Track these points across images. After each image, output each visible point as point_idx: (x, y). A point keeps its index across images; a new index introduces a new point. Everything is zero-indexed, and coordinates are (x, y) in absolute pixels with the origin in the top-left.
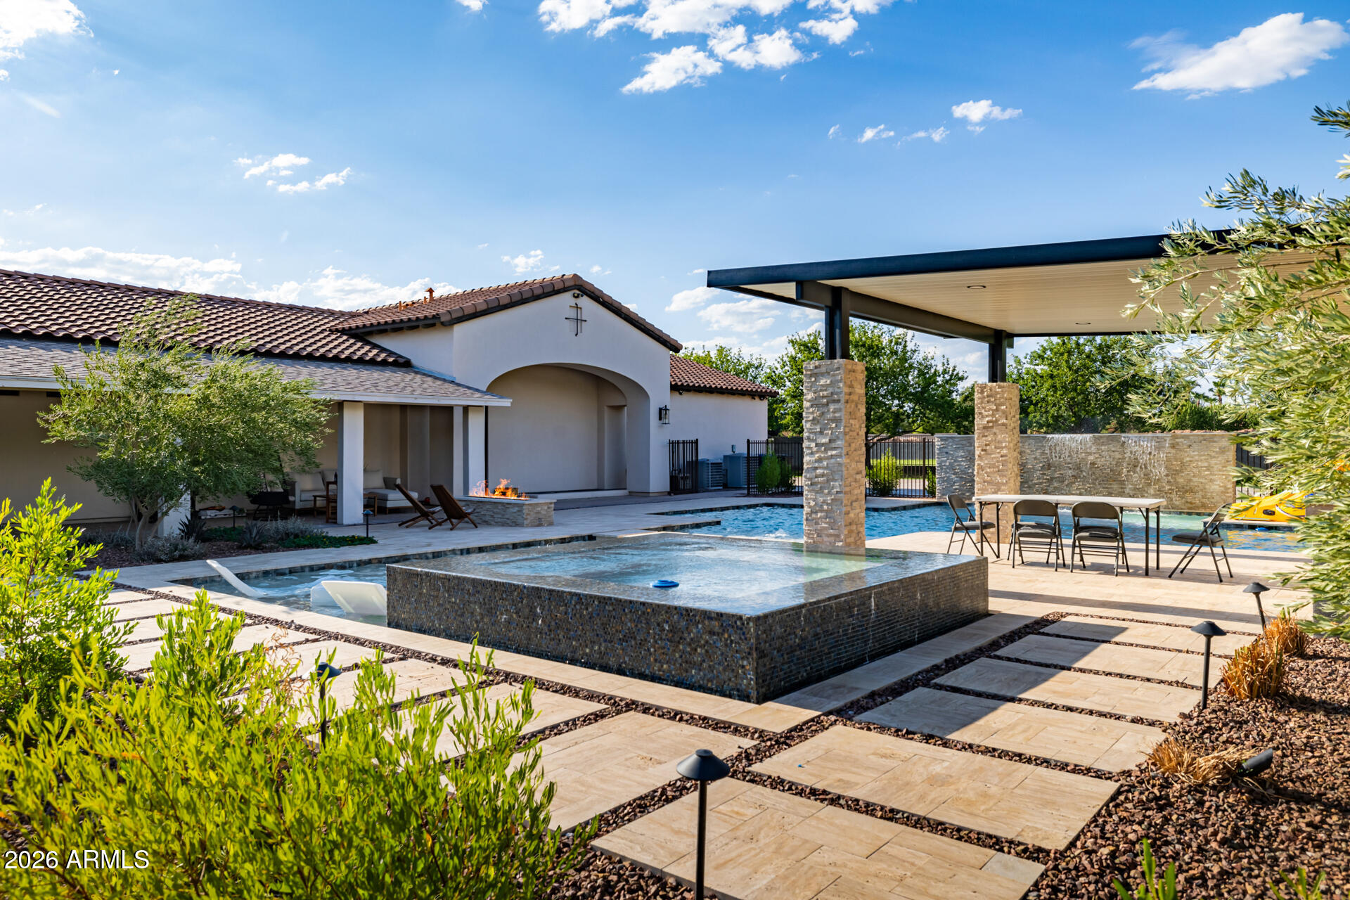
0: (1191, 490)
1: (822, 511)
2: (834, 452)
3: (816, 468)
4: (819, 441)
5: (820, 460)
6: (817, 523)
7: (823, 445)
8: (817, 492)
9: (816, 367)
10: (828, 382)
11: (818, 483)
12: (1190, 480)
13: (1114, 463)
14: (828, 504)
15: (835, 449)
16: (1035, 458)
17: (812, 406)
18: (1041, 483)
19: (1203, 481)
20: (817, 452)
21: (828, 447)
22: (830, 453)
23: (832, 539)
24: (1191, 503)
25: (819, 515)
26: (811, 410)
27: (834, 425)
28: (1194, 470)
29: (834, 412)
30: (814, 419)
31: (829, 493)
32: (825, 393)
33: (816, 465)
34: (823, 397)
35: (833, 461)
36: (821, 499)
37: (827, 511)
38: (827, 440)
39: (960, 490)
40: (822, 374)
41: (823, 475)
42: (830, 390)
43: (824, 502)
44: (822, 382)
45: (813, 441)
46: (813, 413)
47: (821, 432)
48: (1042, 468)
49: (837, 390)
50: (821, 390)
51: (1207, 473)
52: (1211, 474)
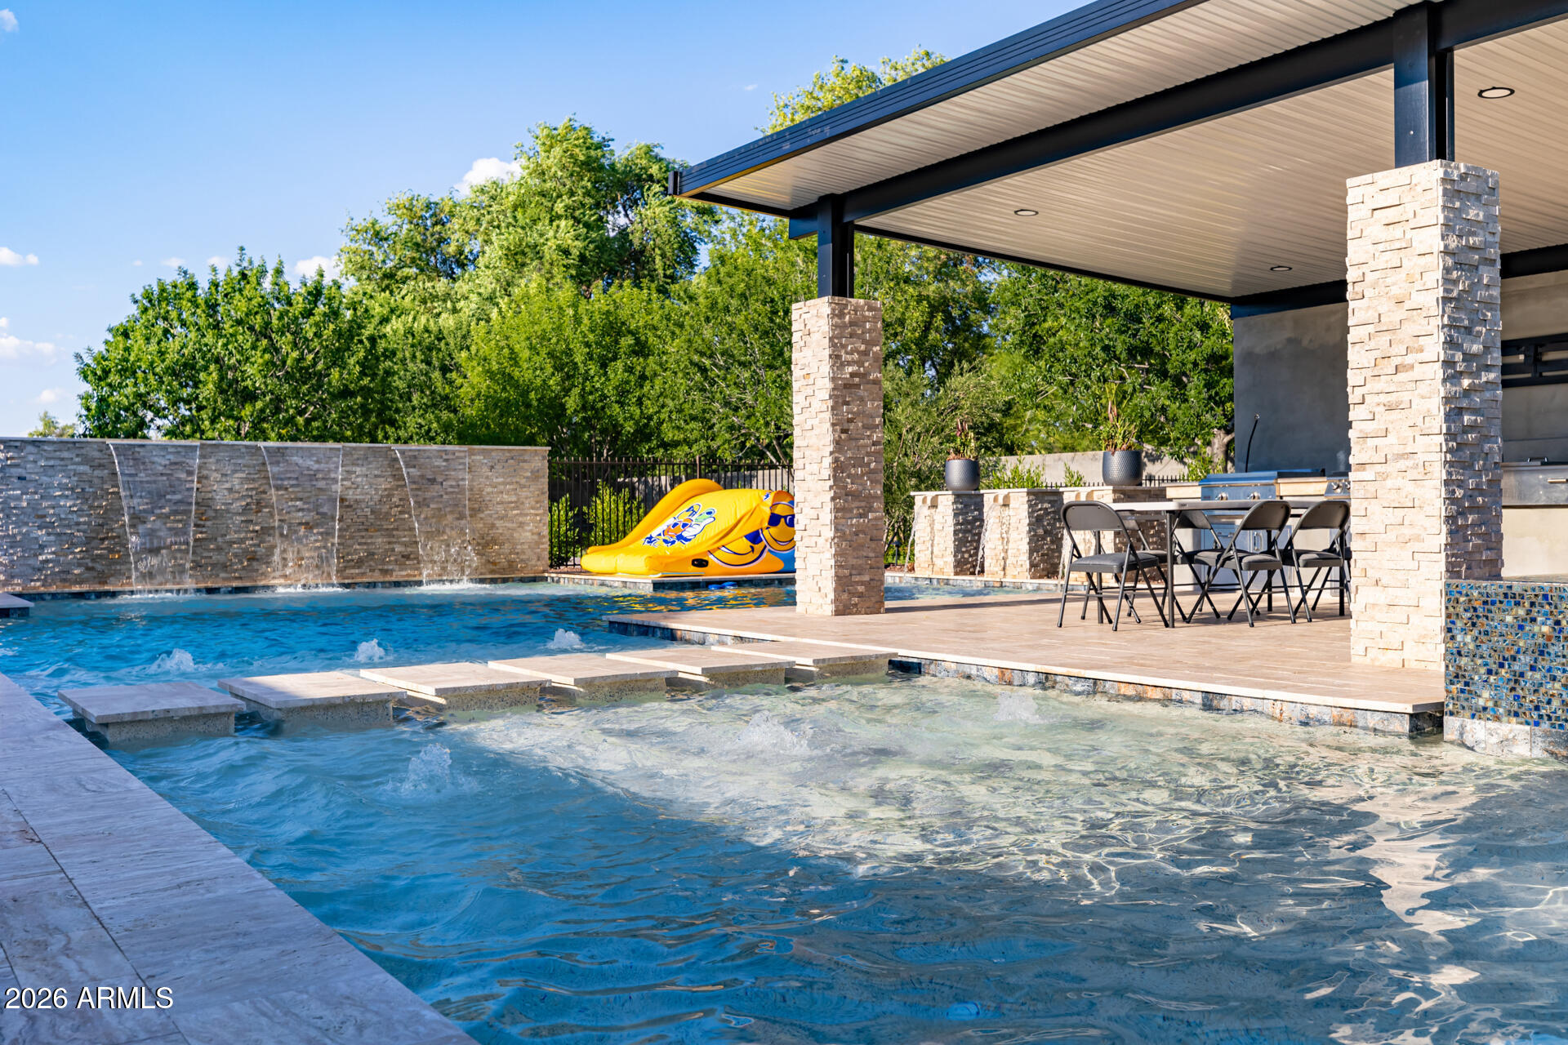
0: (494, 541)
1: (1472, 509)
2: (1492, 377)
3: (1462, 412)
4: (1466, 347)
6: (1465, 539)
7: (1473, 357)
8: (1465, 467)
9: (1461, 178)
10: (1481, 217)
11: (1467, 444)
12: (493, 526)
13: (376, 498)
14: (1482, 493)
15: (1489, 368)
16: (230, 490)
17: (1455, 266)
18: (242, 541)
19: (510, 525)
20: (1465, 374)
21: (1480, 362)
22: (1484, 378)
23: (1487, 571)
24: (494, 563)
25: (1468, 516)
26: (1454, 274)
27: (1488, 315)
28: (500, 508)
30: (1459, 295)
31: (1485, 468)
32: (1477, 240)
33: (1465, 403)
34: (1474, 248)
35: (1487, 395)
36: (1472, 483)
37: (1478, 509)
38: (1481, 346)
39: (56, 562)
40: (1468, 197)
42: (1482, 237)
43: (1477, 488)
44: (1471, 213)
45: (1458, 347)
46: (1456, 282)
47: (1468, 331)
48: (246, 509)
49: (1488, 238)
50: (1469, 232)
51: (515, 512)
52: (521, 515)
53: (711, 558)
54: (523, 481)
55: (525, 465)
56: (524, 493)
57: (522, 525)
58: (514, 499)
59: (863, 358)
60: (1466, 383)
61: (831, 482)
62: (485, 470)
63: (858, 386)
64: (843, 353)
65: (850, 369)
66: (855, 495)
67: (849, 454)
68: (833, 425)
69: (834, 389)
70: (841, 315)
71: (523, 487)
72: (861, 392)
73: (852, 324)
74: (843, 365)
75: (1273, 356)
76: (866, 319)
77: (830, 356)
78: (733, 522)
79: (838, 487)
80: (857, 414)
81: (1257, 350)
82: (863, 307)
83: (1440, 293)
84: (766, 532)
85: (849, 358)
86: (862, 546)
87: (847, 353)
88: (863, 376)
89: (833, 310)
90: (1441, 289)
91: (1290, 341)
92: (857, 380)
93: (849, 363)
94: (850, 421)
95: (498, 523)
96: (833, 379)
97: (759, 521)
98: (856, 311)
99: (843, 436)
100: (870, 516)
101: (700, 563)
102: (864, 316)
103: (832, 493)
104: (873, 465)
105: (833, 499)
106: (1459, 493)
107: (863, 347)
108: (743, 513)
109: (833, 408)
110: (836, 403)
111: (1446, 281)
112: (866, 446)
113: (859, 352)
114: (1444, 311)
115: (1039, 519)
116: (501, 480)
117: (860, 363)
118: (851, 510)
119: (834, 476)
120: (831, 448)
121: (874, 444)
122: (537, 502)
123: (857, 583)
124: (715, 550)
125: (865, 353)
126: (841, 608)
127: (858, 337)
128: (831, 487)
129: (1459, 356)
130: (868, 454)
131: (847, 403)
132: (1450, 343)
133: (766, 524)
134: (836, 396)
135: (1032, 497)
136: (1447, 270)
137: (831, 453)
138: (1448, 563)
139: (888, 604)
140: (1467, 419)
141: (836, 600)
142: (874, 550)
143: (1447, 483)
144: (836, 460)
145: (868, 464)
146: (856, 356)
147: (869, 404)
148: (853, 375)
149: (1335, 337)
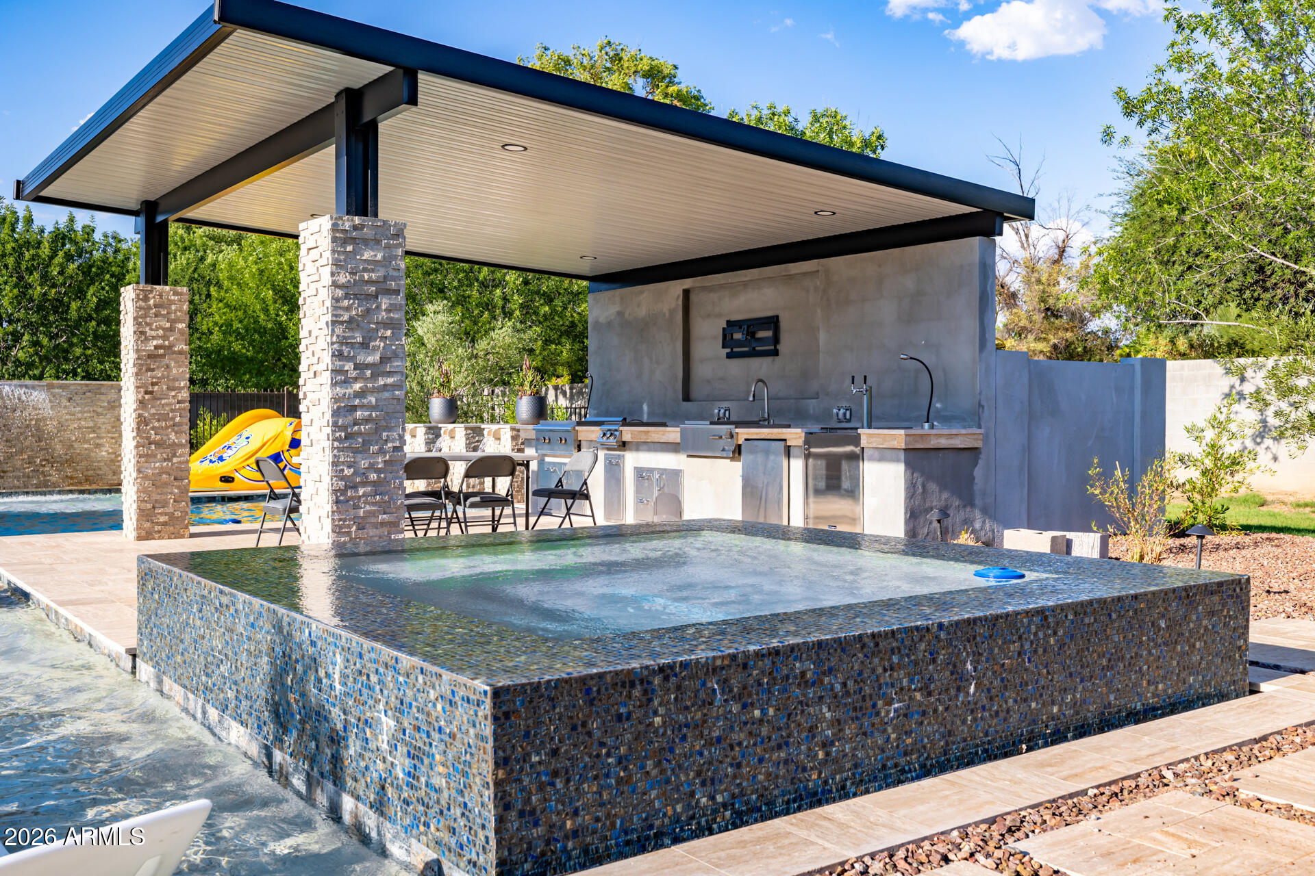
0: (72, 460)
1: (364, 484)
2: (390, 380)
3: (354, 408)
4: (360, 359)
5: (361, 394)
6: (356, 507)
7: (367, 366)
8: (356, 451)
9: (355, 228)
10: (379, 257)
11: (359, 433)
12: (71, 446)
14: (378, 471)
15: (390, 374)
17: (347, 296)
19: (87, 446)
20: (356, 379)
21: (378, 370)
22: (381, 382)
23: (385, 531)
25: (361, 491)
26: (346, 303)
27: (389, 333)
28: (77, 432)
29: (388, 311)
30: (351, 318)
31: (381, 451)
32: (373, 275)
33: (357, 402)
34: (370, 282)
35: (386, 395)
36: (364, 463)
37: (374, 483)
38: (378, 358)
40: (366, 242)
41: (367, 420)
42: (381, 273)
43: (372, 467)
44: (367, 255)
45: (349, 359)
46: (348, 309)
47: (364, 345)
49: (392, 273)
50: (365, 270)
51: (91, 436)
52: (98, 437)
53: (236, 475)
54: (100, 410)
55: (103, 397)
56: (101, 420)
57: (98, 446)
58: (91, 424)
59: (168, 333)
60: (357, 386)
61: (135, 434)
62: (64, 402)
63: (163, 356)
64: (147, 329)
65: (155, 343)
66: (158, 444)
67: (153, 411)
68: (137, 387)
69: (138, 358)
70: (146, 299)
71: (99, 414)
72: (166, 360)
73: (156, 306)
74: (146, 339)
75: (609, 325)
76: (173, 302)
77: (135, 332)
78: (260, 445)
79: (141, 438)
80: (163, 377)
81: (602, 319)
82: (168, 292)
83: (329, 318)
84: (286, 454)
85: (154, 333)
86: (166, 484)
87: (152, 330)
88: (170, 347)
89: (138, 295)
90: (330, 314)
91: (618, 313)
92: (161, 351)
93: (154, 338)
94: (153, 384)
95: (76, 444)
96: (137, 351)
97: (280, 444)
98: (161, 296)
99: (147, 397)
100: (175, 460)
101: (227, 479)
102: (168, 299)
103: (135, 443)
104: (178, 419)
105: (137, 447)
106: (348, 472)
107: (168, 325)
108: (269, 437)
109: (137, 374)
110: (140, 370)
111: (335, 308)
112: (171, 404)
113: (163, 329)
114: (333, 331)
116: (78, 409)
117: (164, 337)
118: (155, 456)
119: (138, 429)
120: (134, 406)
121: (179, 402)
122: (113, 427)
123: (161, 514)
124: (240, 469)
125: (171, 329)
126: (143, 534)
127: (164, 316)
128: (134, 438)
129: (349, 366)
130: (172, 411)
131: (153, 370)
132: (338, 355)
133: (287, 447)
134: (141, 365)
136: (336, 300)
137: (135, 410)
138: (334, 526)
139: (193, 530)
140: (359, 414)
141: (139, 528)
142: (178, 487)
143: (334, 464)
144: (140, 416)
145: (173, 419)
146: (161, 332)
147: (174, 371)
148: (156, 347)
149: (642, 312)
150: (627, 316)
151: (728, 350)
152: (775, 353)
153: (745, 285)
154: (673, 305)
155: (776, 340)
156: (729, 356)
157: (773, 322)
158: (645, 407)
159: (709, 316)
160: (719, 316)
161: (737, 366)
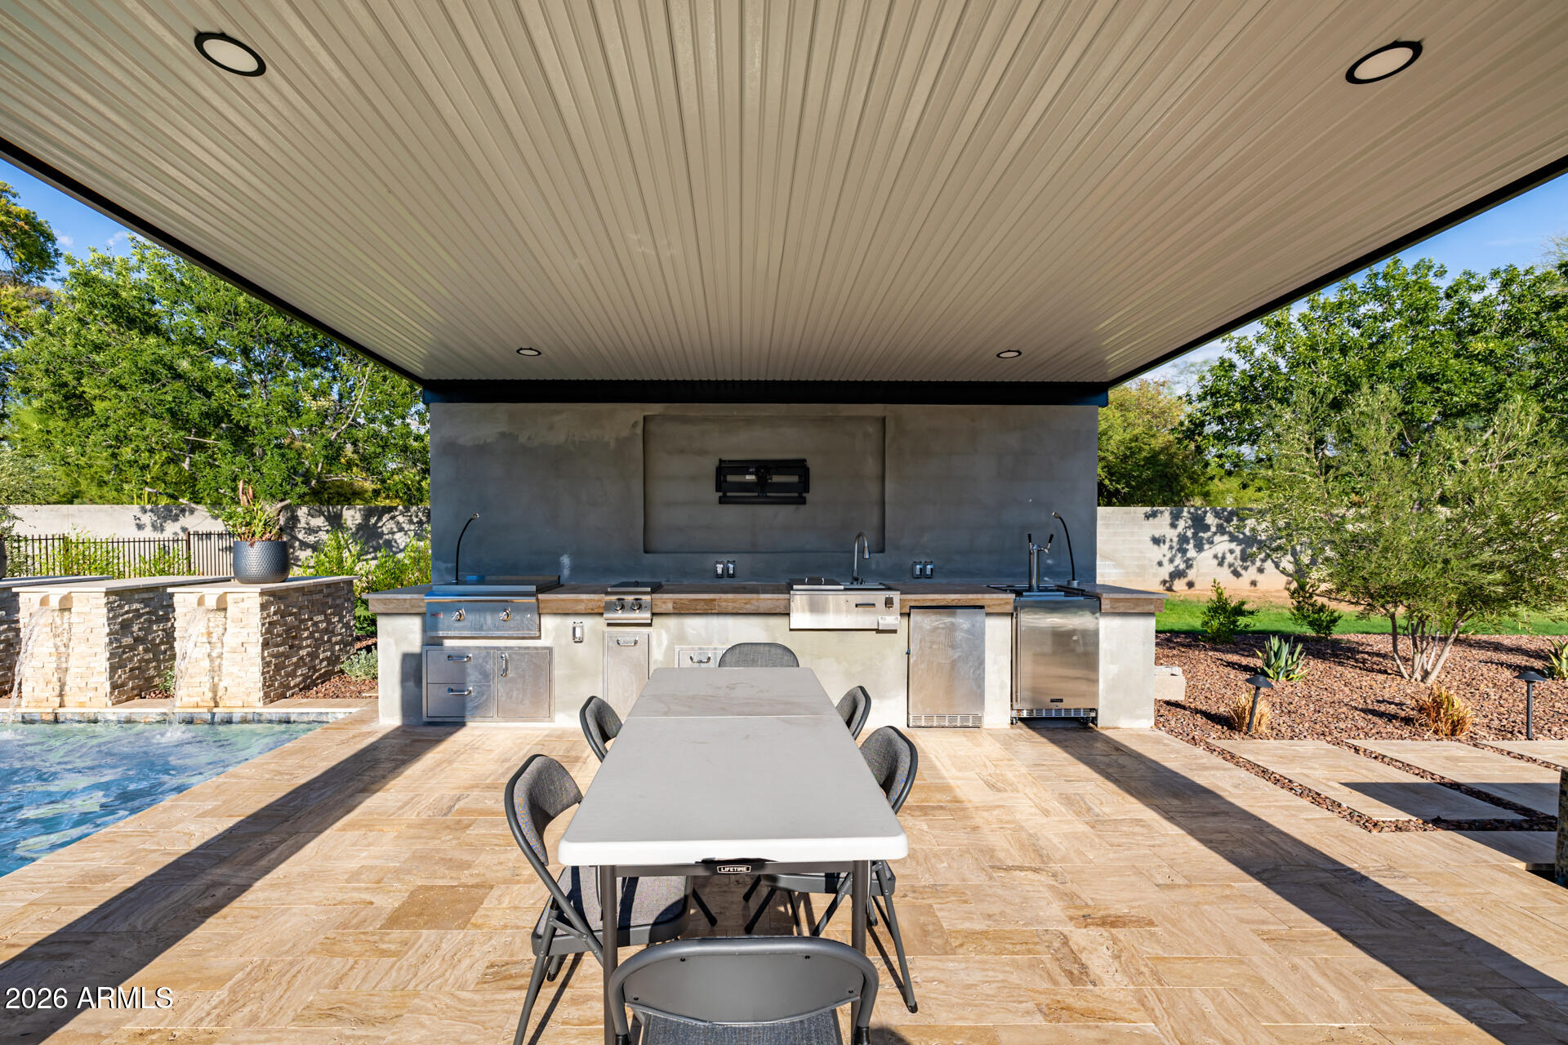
75: (481, 449)
81: (462, 441)
91: (503, 435)
115: (125, 626)
135: (112, 598)
149: (559, 437)
150: (523, 439)
151: (721, 494)
152: (802, 501)
153: (749, 421)
154: (625, 433)
155: (805, 485)
156: (723, 501)
157: (799, 467)
158: (566, 560)
159: (682, 451)
160: (702, 452)
161: (733, 515)
